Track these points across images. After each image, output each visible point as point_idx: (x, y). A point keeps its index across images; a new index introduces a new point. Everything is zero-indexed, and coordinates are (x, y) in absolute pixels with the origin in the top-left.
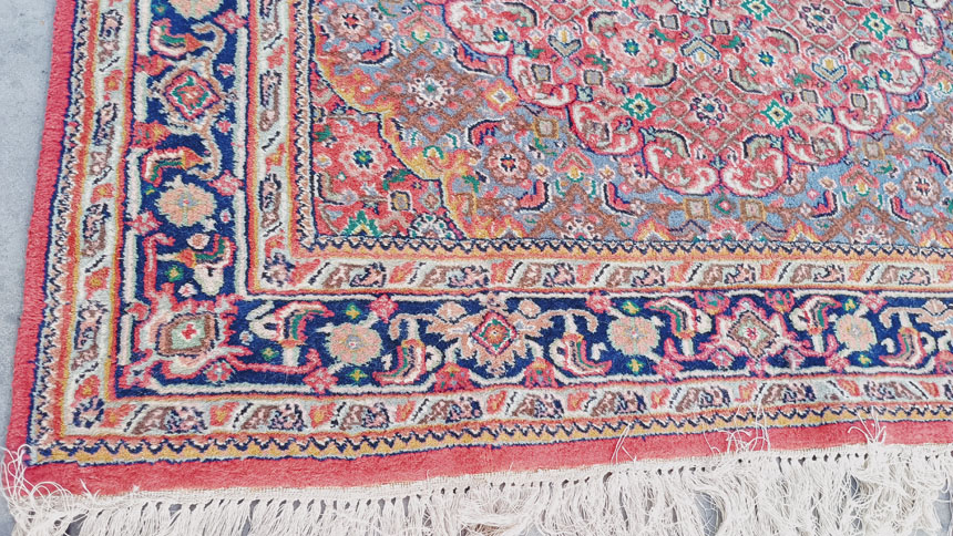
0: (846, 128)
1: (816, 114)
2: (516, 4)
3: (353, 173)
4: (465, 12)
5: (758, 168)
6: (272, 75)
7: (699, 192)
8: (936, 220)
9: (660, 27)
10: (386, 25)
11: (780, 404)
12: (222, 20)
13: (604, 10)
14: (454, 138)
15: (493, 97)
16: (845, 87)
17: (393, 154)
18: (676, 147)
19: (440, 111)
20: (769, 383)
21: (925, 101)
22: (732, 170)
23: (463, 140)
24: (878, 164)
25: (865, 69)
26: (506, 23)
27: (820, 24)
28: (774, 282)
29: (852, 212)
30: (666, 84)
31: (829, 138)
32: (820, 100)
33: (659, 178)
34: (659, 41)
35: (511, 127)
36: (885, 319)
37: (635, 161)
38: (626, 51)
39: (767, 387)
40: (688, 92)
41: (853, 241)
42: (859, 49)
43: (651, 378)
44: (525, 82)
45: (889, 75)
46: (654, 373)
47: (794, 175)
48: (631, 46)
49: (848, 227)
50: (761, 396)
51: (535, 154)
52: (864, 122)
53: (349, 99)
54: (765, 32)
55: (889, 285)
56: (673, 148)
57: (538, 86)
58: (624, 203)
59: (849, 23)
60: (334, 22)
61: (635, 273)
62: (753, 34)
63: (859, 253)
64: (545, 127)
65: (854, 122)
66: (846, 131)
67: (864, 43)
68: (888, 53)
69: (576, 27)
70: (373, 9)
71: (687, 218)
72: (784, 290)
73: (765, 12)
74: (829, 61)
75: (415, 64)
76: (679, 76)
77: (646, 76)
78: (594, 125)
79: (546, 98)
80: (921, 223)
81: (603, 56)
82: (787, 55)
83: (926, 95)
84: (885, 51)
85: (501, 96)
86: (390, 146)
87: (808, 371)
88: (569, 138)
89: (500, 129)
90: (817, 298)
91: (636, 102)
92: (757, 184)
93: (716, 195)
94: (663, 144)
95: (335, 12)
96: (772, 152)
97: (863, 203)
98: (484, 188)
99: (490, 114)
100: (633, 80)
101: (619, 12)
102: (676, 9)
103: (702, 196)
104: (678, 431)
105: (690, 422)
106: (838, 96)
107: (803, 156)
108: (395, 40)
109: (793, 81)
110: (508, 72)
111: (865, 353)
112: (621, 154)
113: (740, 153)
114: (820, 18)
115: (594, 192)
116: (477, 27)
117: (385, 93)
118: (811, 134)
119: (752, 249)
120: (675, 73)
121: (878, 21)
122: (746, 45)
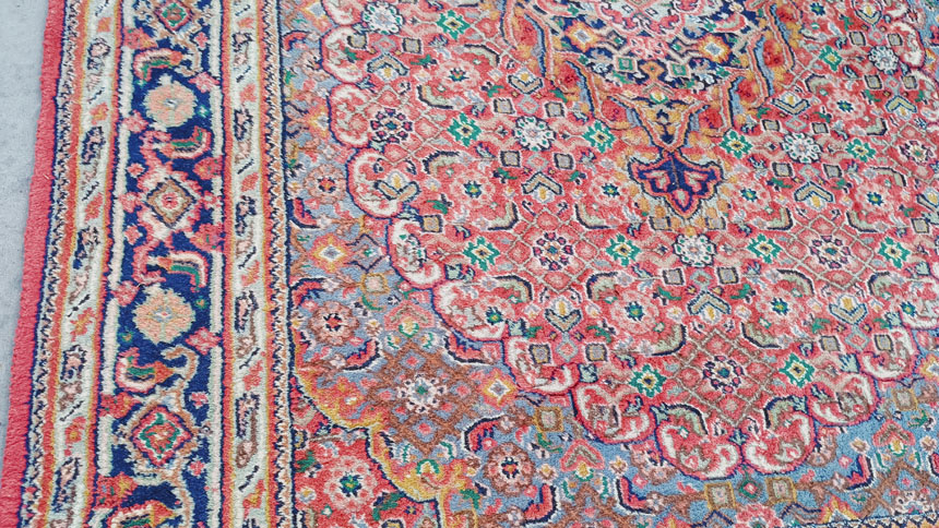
0: (873, 377)
1: (839, 364)
2: (509, 277)
3: (340, 505)
4: (455, 295)
5: (783, 438)
6: (249, 398)
7: (721, 474)
9: (664, 284)
10: (372, 322)
12: (194, 341)
13: (603, 272)
14: (450, 446)
15: (490, 391)
16: (867, 328)
17: (383, 476)
18: (692, 425)
19: (433, 416)
22: (755, 444)
23: (459, 447)
24: (910, 416)
25: (886, 304)
26: (499, 300)
27: (833, 258)
29: (889, 477)
30: (675, 351)
31: (856, 389)
32: (842, 347)
33: (676, 464)
34: (664, 300)
35: (511, 424)
37: (647, 446)
38: (630, 317)
40: (700, 356)
41: (893, 512)
42: (877, 282)
44: (523, 368)
45: (913, 308)
47: (822, 441)
48: (635, 311)
49: (887, 495)
51: (539, 453)
52: (891, 366)
53: (334, 417)
54: (776, 276)
56: (688, 425)
57: (537, 371)
58: (640, 499)
59: (864, 253)
60: (315, 326)
62: (763, 279)
64: (548, 419)
65: (880, 368)
66: (873, 380)
67: (882, 274)
68: (910, 282)
69: (574, 296)
70: (357, 305)
71: (709, 508)
73: (774, 253)
74: (846, 300)
75: (404, 363)
76: (689, 339)
77: (653, 343)
78: (601, 410)
79: (546, 384)
81: (605, 325)
82: (801, 299)
84: (905, 280)
85: (498, 388)
86: (380, 467)
88: (575, 428)
89: (499, 428)
91: (645, 376)
92: (784, 458)
93: (739, 476)
94: (677, 423)
95: (316, 314)
96: (796, 416)
97: (900, 464)
98: (486, 503)
99: (486, 411)
100: (638, 349)
101: (620, 272)
102: (680, 262)
103: (725, 478)
106: (862, 340)
107: (830, 417)
108: (381, 338)
109: (810, 328)
110: (504, 358)
112: (632, 441)
113: (760, 421)
114: (832, 251)
115: (606, 491)
116: (469, 310)
117: (373, 403)
118: (836, 388)
120: (684, 336)
121: (894, 247)
122: (757, 293)
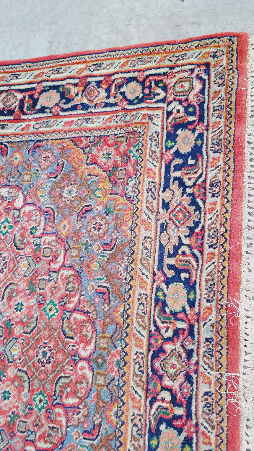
0: (61, 266)
1: (52, 283)
5: (81, 332)
7: (91, 375)
8: (117, 224)
11: (213, 359)
16: (38, 259)
18: (65, 384)
20: (201, 363)
21: (49, 209)
22: (80, 350)
24: (83, 253)
25: (29, 243)
28: (145, 340)
29: (109, 277)
30: (29, 379)
31: (66, 279)
32: (45, 277)
33: (82, 400)
34: (4, 376)
36: (171, 274)
37: (71, 414)
38: (8, 400)
39: (204, 365)
40: (34, 366)
41: (124, 281)
42: (18, 243)
43: (194, 441)
45: (33, 228)
46: (192, 439)
47: (86, 309)
48: (6, 395)
49: (116, 281)
50: (209, 370)
52: (59, 253)
54: (4, 304)
55: (151, 265)
56: (65, 386)
58: (94, 428)
59: (2, 245)
61: (135, 433)
62: (4, 312)
63: (132, 279)
65: (58, 259)
66: (63, 266)
67: (15, 239)
68: (21, 224)
71: (105, 388)
72: (150, 337)
74: (23, 265)
76: (25, 369)
77: (23, 390)
78: (49, 435)
80: (118, 234)
81: (10, 416)
82: (18, 292)
83: (46, 207)
84: (19, 226)
87: (196, 336)
90: (156, 317)
91: (38, 402)
92: (89, 335)
93: (93, 365)
94: (63, 392)
96: (72, 319)
97: (104, 268)
100: (25, 400)
103: (93, 373)
104: (226, 432)
105: (221, 422)
106: (42, 266)
107: (75, 299)
109: (33, 293)
111: (188, 294)
112: (67, 423)
113: (71, 342)
115: (87, 447)
118: (63, 291)
119: (126, 350)
120: (23, 371)
121: (3, 226)
122: (10, 318)
